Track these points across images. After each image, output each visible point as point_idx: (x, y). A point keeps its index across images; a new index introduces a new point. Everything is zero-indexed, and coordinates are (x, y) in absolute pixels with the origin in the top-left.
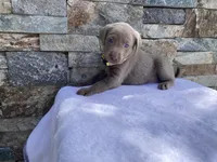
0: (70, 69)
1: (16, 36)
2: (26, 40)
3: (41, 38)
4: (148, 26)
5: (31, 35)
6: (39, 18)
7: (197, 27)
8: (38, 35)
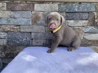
0: (32, 39)
1: (12, 26)
2: (15, 27)
3: (21, 27)
4: (69, 21)
5: (17, 26)
6: (20, 19)
7: (96, 21)
8: (20, 26)
